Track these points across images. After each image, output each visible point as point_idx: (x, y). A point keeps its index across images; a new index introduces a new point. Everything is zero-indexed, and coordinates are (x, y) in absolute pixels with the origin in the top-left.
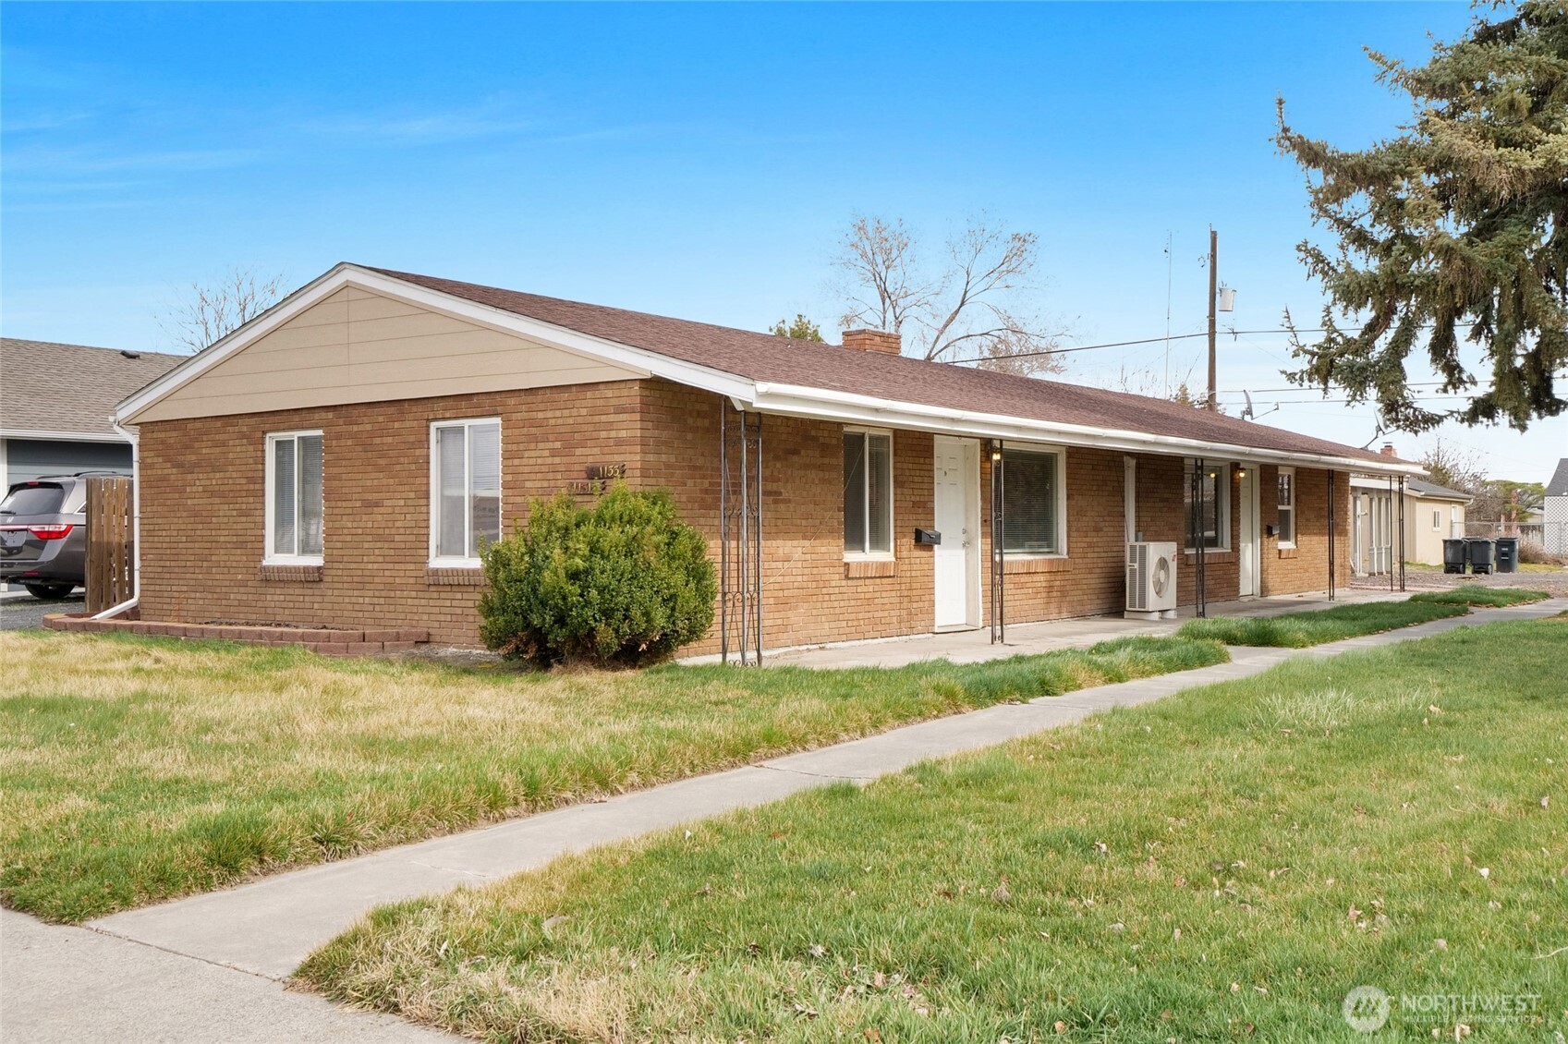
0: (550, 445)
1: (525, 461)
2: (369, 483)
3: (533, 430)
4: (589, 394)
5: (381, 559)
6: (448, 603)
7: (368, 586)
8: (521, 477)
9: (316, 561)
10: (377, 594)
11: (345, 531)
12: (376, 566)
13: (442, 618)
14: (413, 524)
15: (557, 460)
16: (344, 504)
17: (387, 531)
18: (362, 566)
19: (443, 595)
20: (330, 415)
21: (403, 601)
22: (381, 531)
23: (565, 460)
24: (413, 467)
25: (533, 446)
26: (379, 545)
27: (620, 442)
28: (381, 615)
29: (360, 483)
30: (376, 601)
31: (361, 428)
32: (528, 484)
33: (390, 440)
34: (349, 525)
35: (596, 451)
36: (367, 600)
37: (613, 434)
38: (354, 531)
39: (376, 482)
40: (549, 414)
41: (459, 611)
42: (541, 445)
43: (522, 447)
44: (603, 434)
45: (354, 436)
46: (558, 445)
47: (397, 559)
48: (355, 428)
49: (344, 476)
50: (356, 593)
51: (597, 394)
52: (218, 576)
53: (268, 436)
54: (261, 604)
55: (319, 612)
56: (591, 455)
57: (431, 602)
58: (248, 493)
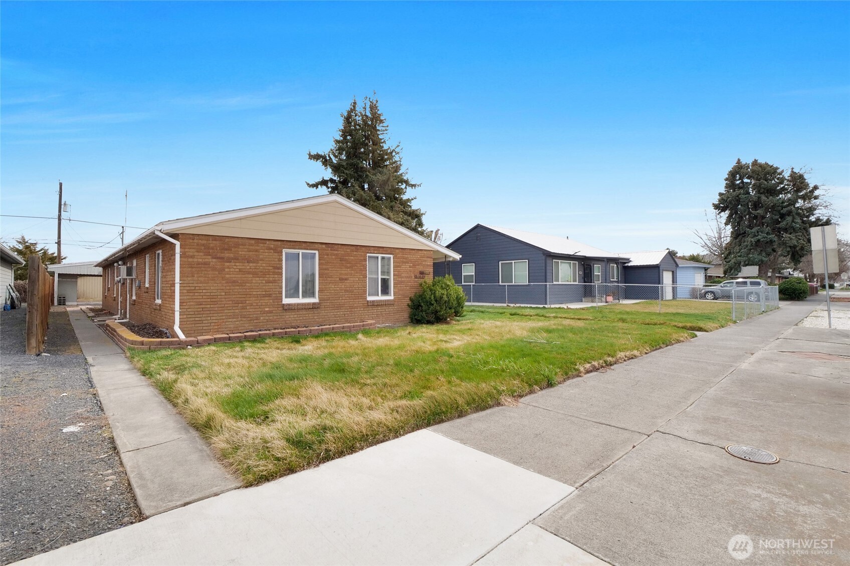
0: (409, 265)
1: (401, 268)
2: (343, 272)
3: (404, 260)
4: (420, 252)
5: (348, 298)
6: (376, 311)
7: (342, 308)
8: (400, 273)
9: (316, 300)
10: (346, 310)
11: (331, 289)
12: (345, 301)
13: (373, 316)
14: (362, 286)
15: (411, 269)
16: (330, 279)
17: (351, 289)
18: (339, 301)
19: (374, 309)
20: (324, 246)
21: (358, 312)
22: (348, 289)
23: (414, 269)
24: (362, 267)
25: (404, 264)
26: (347, 293)
27: (428, 265)
28: (348, 317)
29: (339, 272)
30: (346, 313)
31: (339, 252)
32: (402, 275)
33: (352, 258)
34: (333, 287)
35: (422, 267)
36: (341, 313)
37: (426, 263)
38: (335, 289)
39: (346, 272)
40: (409, 256)
41: (380, 313)
42: (406, 264)
43: (401, 264)
44: (424, 263)
45: (337, 255)
46: (411, 265)
47: (355, 298)
48: (336, 252)
49: (331, 269)
50: (336, 311)
51: (422, 252)
52: (251, 310)
53: (284, 250)
54: (282, 320)
55: (317, 320)
56: (421, 268)
57: (369, 311)
58: (274, 273)
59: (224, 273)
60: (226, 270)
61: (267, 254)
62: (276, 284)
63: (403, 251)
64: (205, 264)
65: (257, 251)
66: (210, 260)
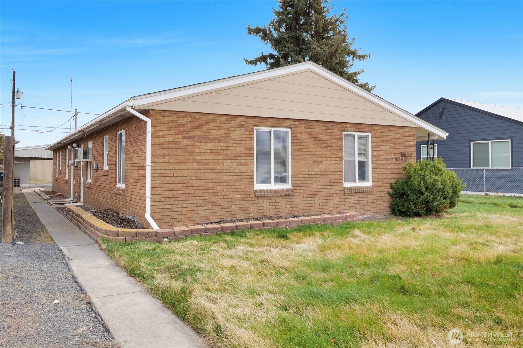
0: (389, 144)
1: (381, 149)
2: (317, 153)
3: (384, 139)
4: (401, 130)
5: (323, 184)
6: (353, 200)
7: (316, 196)
8: (380, 154)
9: (288, 186)
10: (321, 198)
11: (305, 173)
12: (320, 187)
13: (350, 205)
14: (338, 170)
15: (392, 150)
16: (304, 162)
17: (326, 173)
18: (314, 187)
19: (351, 197)
20: (297, 123)
21: (333, 201)
22: (323, 173)
23: (394, 150)
24: (338, 148)
25: (384, 144)
26: (322, 178)
27: (410, 145)
28: (322, 207)
29: (313, 153)
30: (321, 201)
31: (313, 130)
32: (382, 157)
33: (328, 137)
34: (307, 170)
35: (403, 147)
36: (316, 202)
37: (408, 143)
38: (309, 173)
39: (321, 153)
40: (389, 134)
41: (357, 202)
42: (386, 144)
43: (380, 144)
44: (406, 143)
45: (310, 133)
46: (392, 145)
47: (330, 184)
48: (310, 130)
49: (304, 150)
50: (310, 199)
51: (404, 130)
52: (222, 197)
53: (255, 127)
54: (254, 208)
55: (290, 209)
56: (402, 149)
57: (346, 200)
58: (246, 155)
59: (194, 154)
60: (197, 151)
61: (238, 132)
62: (248, 167)
63: (382, 128)
64: (176, 144)
65: (228, 129)
66: (181, 140)
